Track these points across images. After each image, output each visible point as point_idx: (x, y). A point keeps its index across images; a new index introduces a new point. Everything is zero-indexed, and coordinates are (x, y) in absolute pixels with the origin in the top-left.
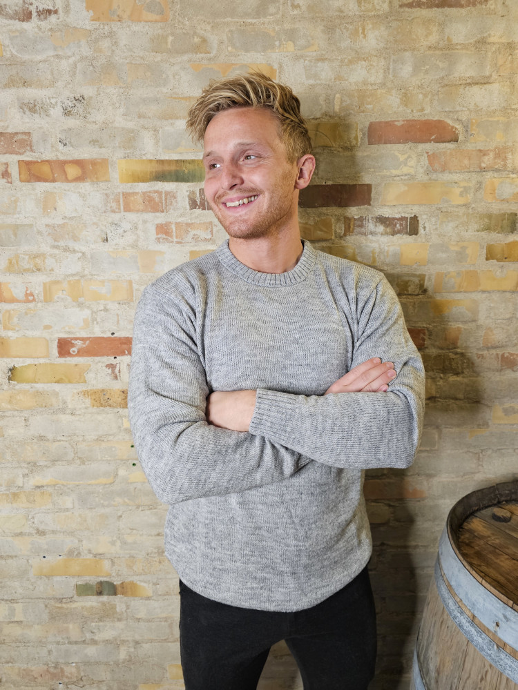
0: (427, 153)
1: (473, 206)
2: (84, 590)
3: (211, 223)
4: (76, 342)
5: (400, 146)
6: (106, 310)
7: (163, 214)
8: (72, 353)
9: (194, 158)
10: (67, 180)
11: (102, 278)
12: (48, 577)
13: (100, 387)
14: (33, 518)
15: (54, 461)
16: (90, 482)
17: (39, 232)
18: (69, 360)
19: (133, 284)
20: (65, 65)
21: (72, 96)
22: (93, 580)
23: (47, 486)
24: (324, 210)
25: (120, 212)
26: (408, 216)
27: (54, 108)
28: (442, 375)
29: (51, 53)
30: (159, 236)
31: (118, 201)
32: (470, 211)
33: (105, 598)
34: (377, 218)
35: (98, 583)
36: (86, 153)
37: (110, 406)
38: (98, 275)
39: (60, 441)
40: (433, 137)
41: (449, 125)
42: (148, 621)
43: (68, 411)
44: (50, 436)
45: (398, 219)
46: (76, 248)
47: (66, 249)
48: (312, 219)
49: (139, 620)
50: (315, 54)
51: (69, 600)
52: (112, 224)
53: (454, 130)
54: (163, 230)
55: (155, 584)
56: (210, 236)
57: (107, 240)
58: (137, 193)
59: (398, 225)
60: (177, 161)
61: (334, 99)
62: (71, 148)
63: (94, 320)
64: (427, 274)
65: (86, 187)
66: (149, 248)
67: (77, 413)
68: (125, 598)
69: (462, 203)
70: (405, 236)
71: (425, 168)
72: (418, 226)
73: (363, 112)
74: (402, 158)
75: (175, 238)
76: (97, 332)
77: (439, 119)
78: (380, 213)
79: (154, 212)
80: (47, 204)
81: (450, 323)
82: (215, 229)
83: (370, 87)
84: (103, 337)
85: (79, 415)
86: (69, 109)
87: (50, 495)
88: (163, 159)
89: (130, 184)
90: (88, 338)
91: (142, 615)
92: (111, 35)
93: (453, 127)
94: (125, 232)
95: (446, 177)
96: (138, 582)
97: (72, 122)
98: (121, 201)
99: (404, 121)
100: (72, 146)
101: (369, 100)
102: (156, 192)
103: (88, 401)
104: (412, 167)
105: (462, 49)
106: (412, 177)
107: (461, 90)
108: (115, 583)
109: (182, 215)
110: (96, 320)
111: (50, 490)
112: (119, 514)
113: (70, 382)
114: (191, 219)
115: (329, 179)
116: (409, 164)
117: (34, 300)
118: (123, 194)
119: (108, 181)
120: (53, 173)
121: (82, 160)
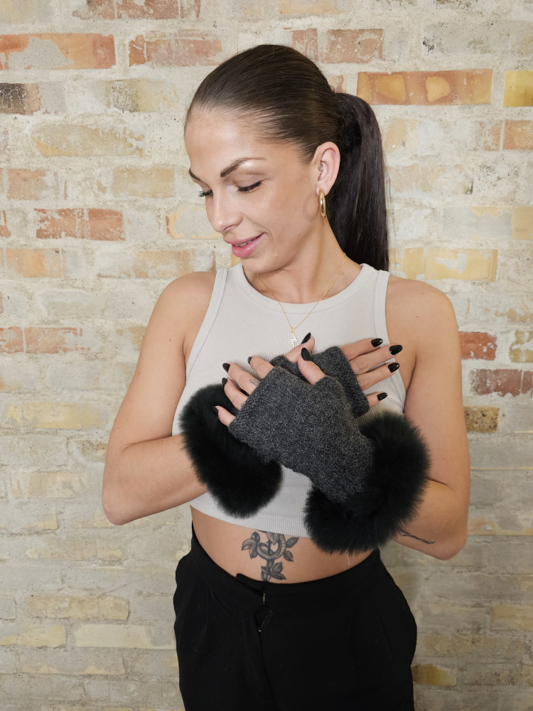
6: (453, 294)
10: (427, 102)
11: (455, 246)
19: (499, 256)
25: (497, 150)
31: (498, 134)
36: (459, 61)
38: (449, 242)
46: (425, 202)
47: (410, 203)
52: (482, 167)
55: (461, 670)
57: (471, 191)
58: (528, 122)
62: (439, 54)
65: (452, 112)
80: (393, 137)
89: (519, 108)
94: (499, 179)
96: (438, 666)
97: (446, 13)
98: (502, 133)
100: (442, 50)
118: (507, 123)
119: (487, 103)
120: (407, 91)
121: (453, 71)
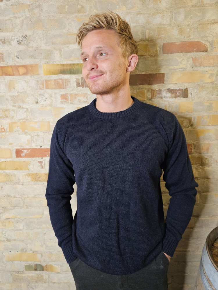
0: (192, 57)
1: (215, 83)
2: (29, 268)
3: (87, 94)
4: (24, 151)
5: (179, 54)
6: (38, 135)
7: (64, 90)
8: (22, 156)
9: (78, 63)
10: (19, 75)
11: (36, 120)
12: (12, 261)
13: (35, 172)
14: (5, 233)
15: (14, 207)
16: (31, 217)
17: (7, 99)
18: (21, 159)
19: (51, 124)
20: (18, 21)
21: (21, 35)
22: (33, 263)
23: (11, 218)
24: (141, 86)
25: (44, 89)
26: (183, 88)
27: (13, 41)
28: (201, 167)
29: (12, 16)
30: (62, 100)
31: (43, 84)
32: (214, 85)
33: (38, 272)
34: (167, 90)
35: (35, 265)
36: (28, 62)
37: (40, 181)
38: (34, 119)
39: (17, 197)
40: (195, 50)
41: (203, 43)
42: (58, 283)
43: (21, 183)
44: (12, 195)
45: (178, 90)
46: (24, 107)
47: (19, 107)
48: (135, 91)
49: (54, 283)
50: (136, 11)
51: (22, 272)
52: (40, 95)
53: (205, 46)
54: (64, 97)
55: (61, 266)
56: (86, 100)
57: (38, 103)
58: (52, 80)
59: (178, 93)
60: (70, 64)
61: (146, 32)
62: (21, 60)
63: (32, 140)
64: (193, 117)
65: (28, 77)
66: (58, 106)
67: (25, 184)
68: (48, 272)
69: (210, 82)
70: (181, 98)
71: (191, 65)
72: (188, 93)
73: (160, 38)
74: (179, 60)
75: (69, 101)
76: (34, 146)
77: (198, 41)
78: (169, 87)
79: (60, 89)
80: (10, 86)
81: (205, 141)
82: (89, 97)
83: (163, 26)
84: (36, 149)
85: (26, 185)
86: (20, 41)
87: (13, 222)
88: (64, 63)
89: (48, 76)
90: (29, 149)
91: (55, 281)
92: (39, 6)
93: (205, 44)
95: (202, 69)
96: (54, 265)
97: (21, 48)
98: (44, 84)
99: (180, 42)
101: (163, 32)
102: (60, 79)
103: (30, 179)
104: (185, 64)
105: (209, 6)
106: (185, 69)
107: (209, 26)
108: (43, 265)
109: (73, 90)
110: (33, 140)
111: (13, 220)
112: (44, 233)
113: (21, 169)
114: (77, 92)
115: (144, 71)
116: (183, 63)
117: (5, 131)
118: (45, 80)
119: (38, 75)
120: (13, 72)
121: (26, 65)
